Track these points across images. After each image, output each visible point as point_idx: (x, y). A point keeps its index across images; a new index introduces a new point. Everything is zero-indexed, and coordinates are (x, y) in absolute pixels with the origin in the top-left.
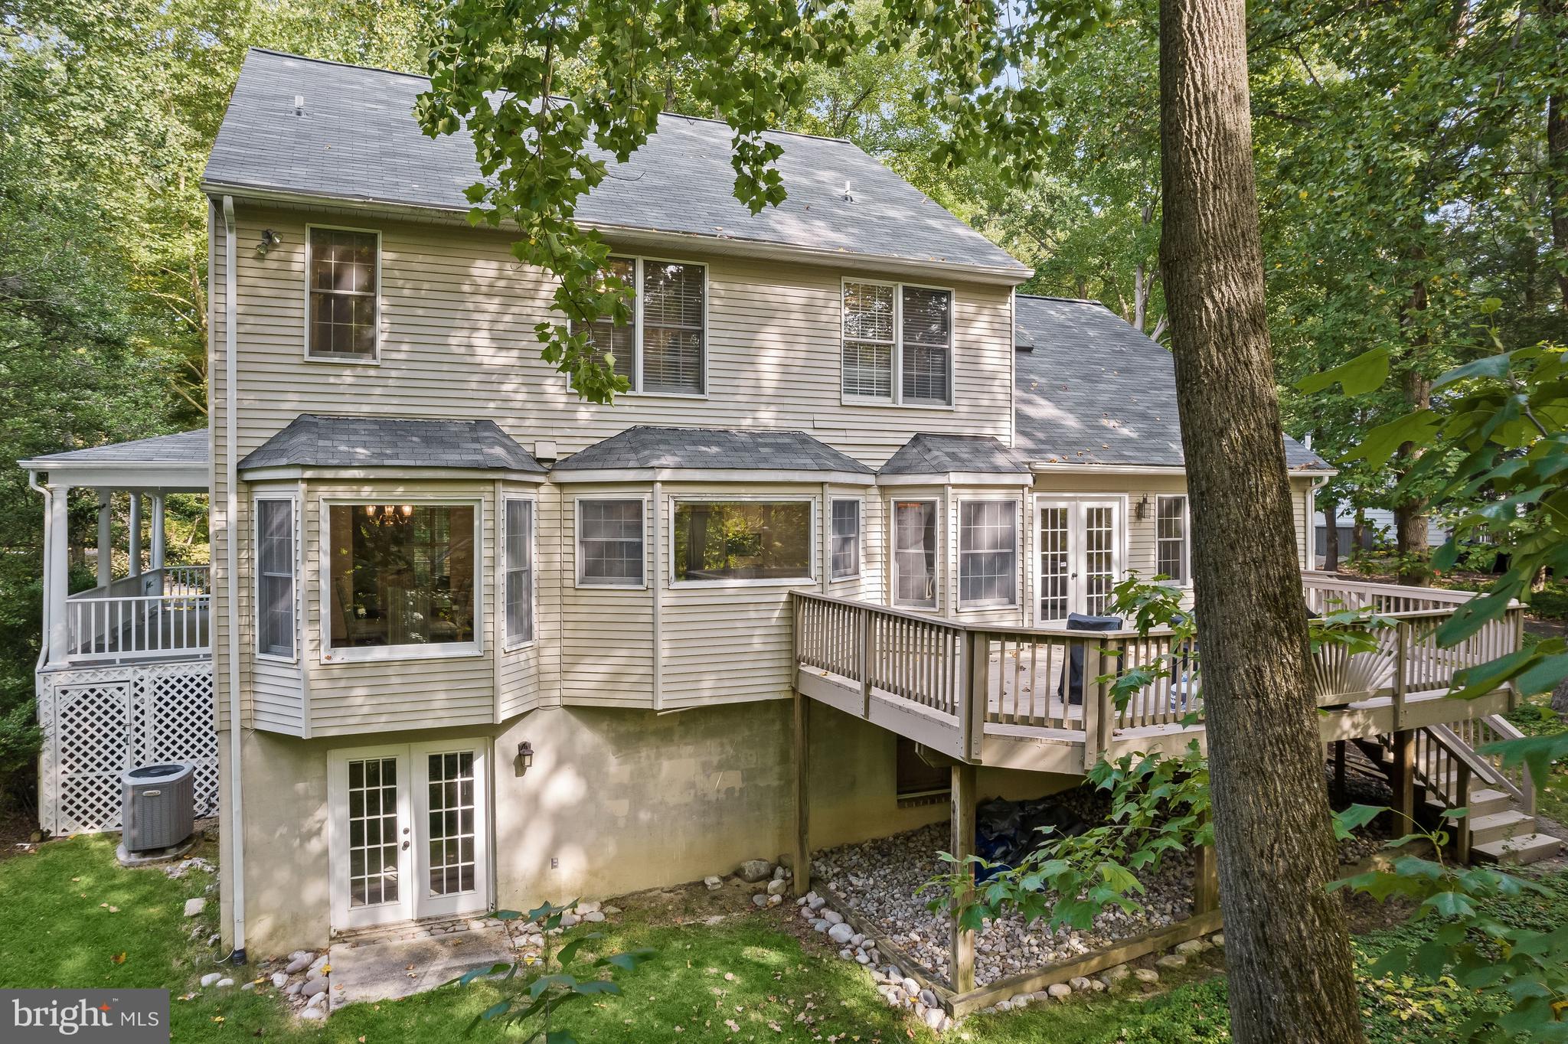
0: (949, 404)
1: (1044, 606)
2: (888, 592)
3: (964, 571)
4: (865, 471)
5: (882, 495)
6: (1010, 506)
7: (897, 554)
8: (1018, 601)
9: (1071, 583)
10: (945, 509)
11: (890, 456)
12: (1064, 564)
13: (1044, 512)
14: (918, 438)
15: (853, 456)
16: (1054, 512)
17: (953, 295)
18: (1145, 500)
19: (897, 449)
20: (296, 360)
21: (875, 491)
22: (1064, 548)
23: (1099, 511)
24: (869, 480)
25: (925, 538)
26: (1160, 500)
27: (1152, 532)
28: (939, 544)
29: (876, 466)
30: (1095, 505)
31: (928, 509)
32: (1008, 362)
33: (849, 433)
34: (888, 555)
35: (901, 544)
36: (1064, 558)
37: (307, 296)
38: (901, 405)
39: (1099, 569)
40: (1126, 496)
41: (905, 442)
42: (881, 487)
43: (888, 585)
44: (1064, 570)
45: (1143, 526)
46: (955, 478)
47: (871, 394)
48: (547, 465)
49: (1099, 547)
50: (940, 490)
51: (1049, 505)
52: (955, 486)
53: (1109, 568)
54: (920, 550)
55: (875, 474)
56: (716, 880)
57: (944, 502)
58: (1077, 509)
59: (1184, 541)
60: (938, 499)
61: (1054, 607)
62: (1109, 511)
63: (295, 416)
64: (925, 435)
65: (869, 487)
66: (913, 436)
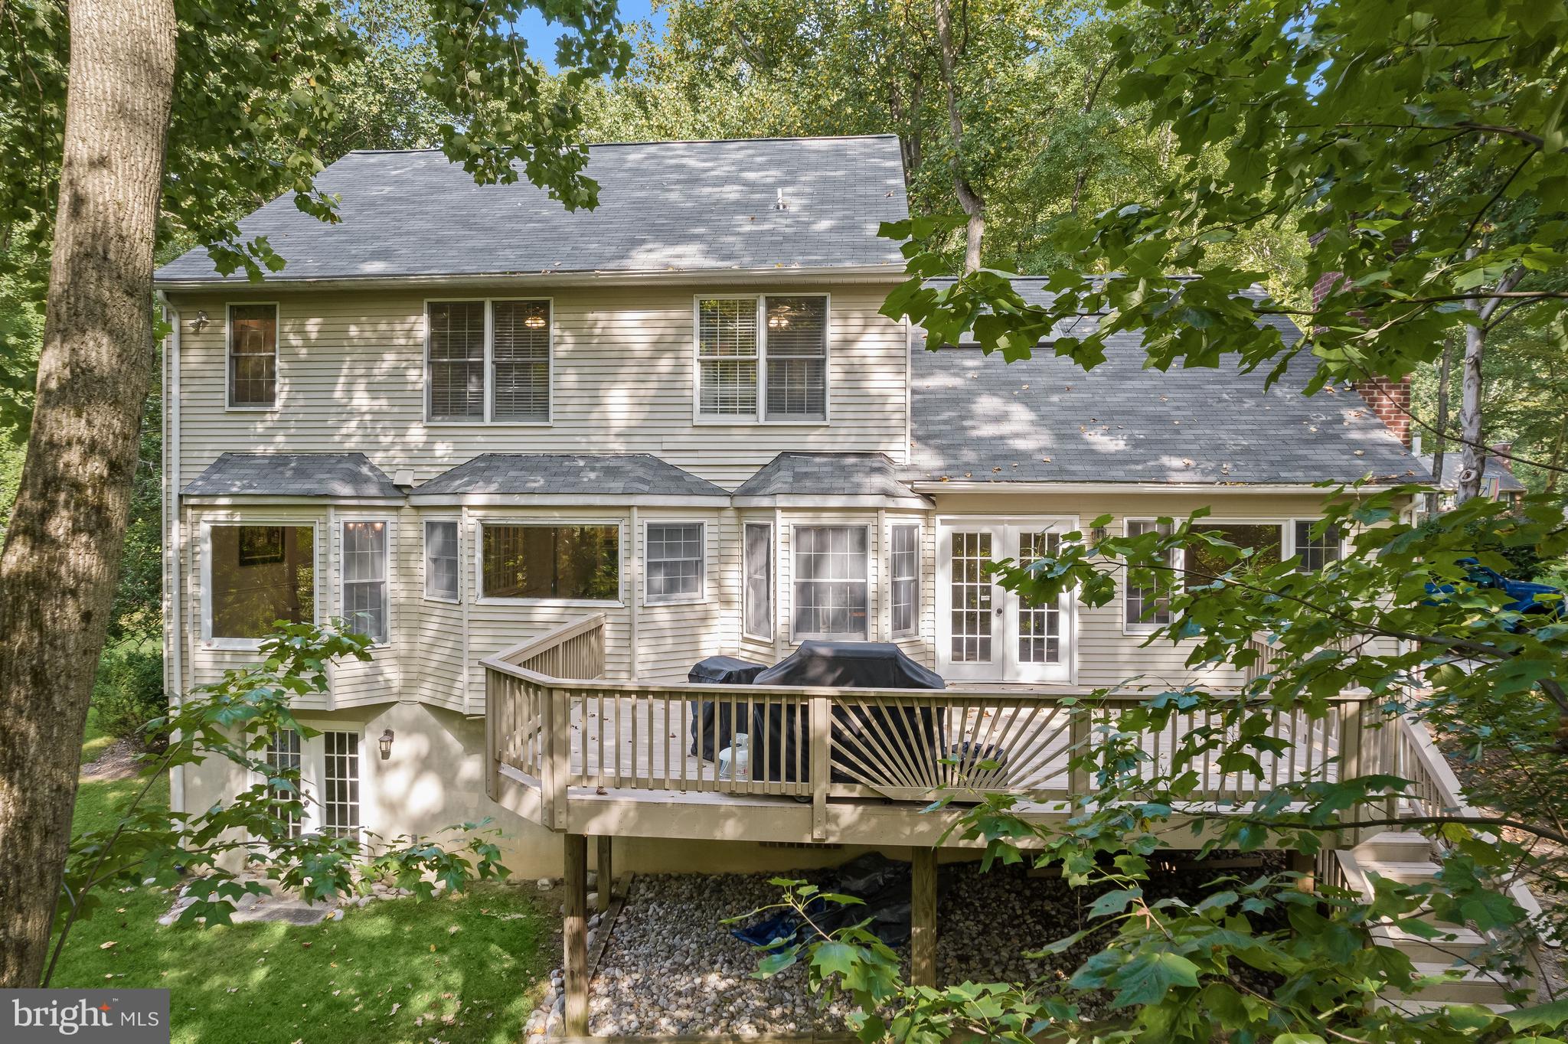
0: (822, 419)
1: (956, 646)
2: (742, 619)
4: (718, 492)
5: (739, 517)
6: (863, 531)
9: (997, 620)
10: (775, 534)
11: (748, 477)
12: (985, 598)
13: (957, 537)
14: (785, 454)
15: (704, 477)
16: (972, 537)
17: (829, 301)
19: (757, 469)
20: (220, 410)
21: (731, 513)
22: (986, 579)
24: (724, 502)
26: (1134, 524)
29: (732, 487)
33: (700, 454)
34: (742, 580)
36: (986, 591)
37: (227, 359)
38: (762, 422)
40: (1076, 519)
41: (767, 461)
42: (735, 509)
43: (743, 611)
44: (986, 604)
46: (783, 501)
47: (734, 412)
48: (406, 491)
51: (964, 529)
52: (784, 509)
53: (1055, 605)
54: (763, 576)
55: (731, 496)
56: (546, 881)
57: (775, 526)
58: (1005, 534)
60: (772, 523)
61: (972, 647)
62: (1054, 537)
63: (219, 454)
64: (791, 453)
65: (720, 509)
66: (776, 454)
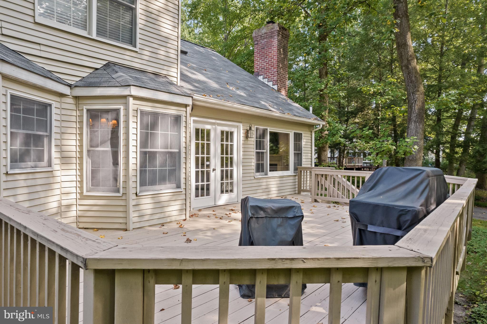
0: (135, 47)
1: (197, 189)
2: (81, 182)
3: (143, 165)
4: (61, 82)
5: (77, 105)
6: (177, 119)
7: (88, 151)
8: (183, 186)
9: (212, 174)
10: (127, 115)
11: (84, 75)
12: (208, 163)
13: (197, 131)
14: (109, 65)
16: (203, 131)
18: (250, 128)
19: (91, 71)
21: (71, 101)
22: (208, 153)
23: (227, 133)
24: (66, 90)
25: (112, 138)
26: (257, 129)
27: (252, 146)
28: (122, 143)
29: (72, 80)
30: (226, 129)
31: (114, 115)
32: (176, 34)
33: (43, 48)
34: (81, 152)
35: (92, 144)
36: (208, 159)
38: (94, 36)
39: (227, 166)
40: (241, 125)
41: (99, 66)
42: (76, 98)
43: (81, 176)
44: (208, 166)
45: (249, 142)
46: (134, 91)
49: (227, 154)
50: (123, 101)
51: (200, 126)
52: (136, 98)
53: (232, 165)
54: (107, 148)
55: (70, 86)
57: (127, 109)
58: (215, 130)
59: (267, 152)
60: (122, 108)
61: (202, 189)
62: (232, 133)
64: (115, 64)
65: (62, 95)
66: (105, 62)
